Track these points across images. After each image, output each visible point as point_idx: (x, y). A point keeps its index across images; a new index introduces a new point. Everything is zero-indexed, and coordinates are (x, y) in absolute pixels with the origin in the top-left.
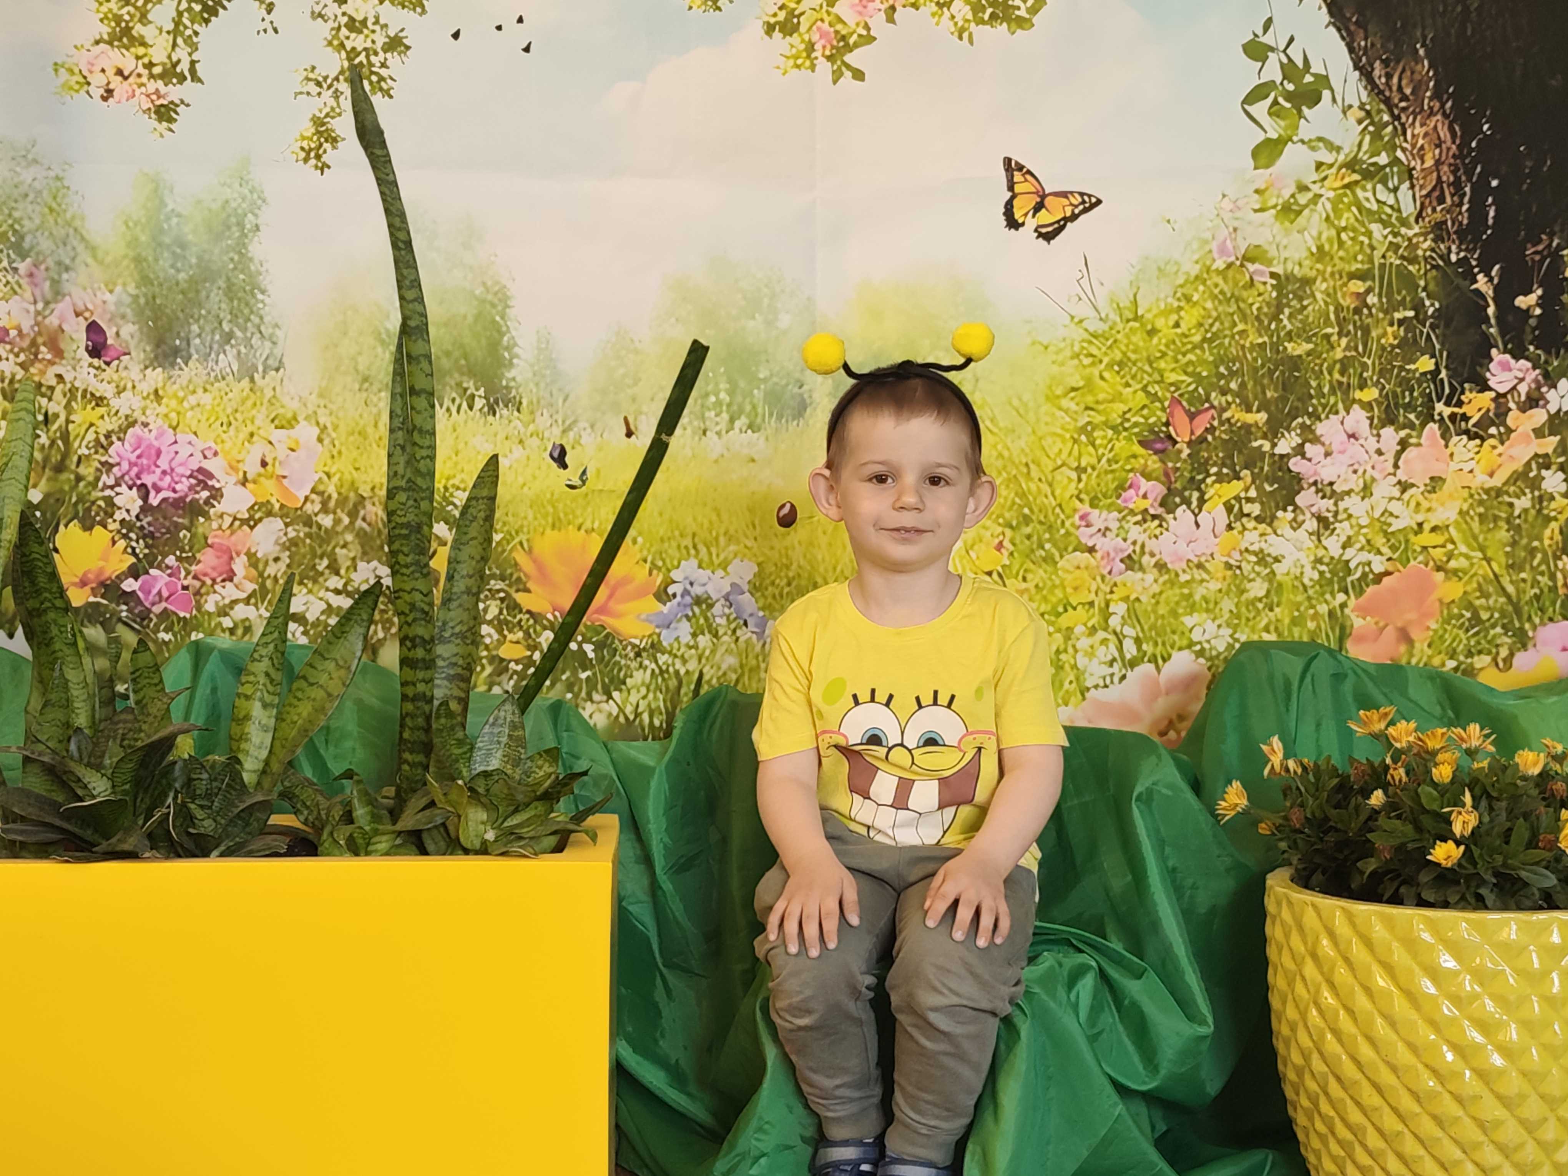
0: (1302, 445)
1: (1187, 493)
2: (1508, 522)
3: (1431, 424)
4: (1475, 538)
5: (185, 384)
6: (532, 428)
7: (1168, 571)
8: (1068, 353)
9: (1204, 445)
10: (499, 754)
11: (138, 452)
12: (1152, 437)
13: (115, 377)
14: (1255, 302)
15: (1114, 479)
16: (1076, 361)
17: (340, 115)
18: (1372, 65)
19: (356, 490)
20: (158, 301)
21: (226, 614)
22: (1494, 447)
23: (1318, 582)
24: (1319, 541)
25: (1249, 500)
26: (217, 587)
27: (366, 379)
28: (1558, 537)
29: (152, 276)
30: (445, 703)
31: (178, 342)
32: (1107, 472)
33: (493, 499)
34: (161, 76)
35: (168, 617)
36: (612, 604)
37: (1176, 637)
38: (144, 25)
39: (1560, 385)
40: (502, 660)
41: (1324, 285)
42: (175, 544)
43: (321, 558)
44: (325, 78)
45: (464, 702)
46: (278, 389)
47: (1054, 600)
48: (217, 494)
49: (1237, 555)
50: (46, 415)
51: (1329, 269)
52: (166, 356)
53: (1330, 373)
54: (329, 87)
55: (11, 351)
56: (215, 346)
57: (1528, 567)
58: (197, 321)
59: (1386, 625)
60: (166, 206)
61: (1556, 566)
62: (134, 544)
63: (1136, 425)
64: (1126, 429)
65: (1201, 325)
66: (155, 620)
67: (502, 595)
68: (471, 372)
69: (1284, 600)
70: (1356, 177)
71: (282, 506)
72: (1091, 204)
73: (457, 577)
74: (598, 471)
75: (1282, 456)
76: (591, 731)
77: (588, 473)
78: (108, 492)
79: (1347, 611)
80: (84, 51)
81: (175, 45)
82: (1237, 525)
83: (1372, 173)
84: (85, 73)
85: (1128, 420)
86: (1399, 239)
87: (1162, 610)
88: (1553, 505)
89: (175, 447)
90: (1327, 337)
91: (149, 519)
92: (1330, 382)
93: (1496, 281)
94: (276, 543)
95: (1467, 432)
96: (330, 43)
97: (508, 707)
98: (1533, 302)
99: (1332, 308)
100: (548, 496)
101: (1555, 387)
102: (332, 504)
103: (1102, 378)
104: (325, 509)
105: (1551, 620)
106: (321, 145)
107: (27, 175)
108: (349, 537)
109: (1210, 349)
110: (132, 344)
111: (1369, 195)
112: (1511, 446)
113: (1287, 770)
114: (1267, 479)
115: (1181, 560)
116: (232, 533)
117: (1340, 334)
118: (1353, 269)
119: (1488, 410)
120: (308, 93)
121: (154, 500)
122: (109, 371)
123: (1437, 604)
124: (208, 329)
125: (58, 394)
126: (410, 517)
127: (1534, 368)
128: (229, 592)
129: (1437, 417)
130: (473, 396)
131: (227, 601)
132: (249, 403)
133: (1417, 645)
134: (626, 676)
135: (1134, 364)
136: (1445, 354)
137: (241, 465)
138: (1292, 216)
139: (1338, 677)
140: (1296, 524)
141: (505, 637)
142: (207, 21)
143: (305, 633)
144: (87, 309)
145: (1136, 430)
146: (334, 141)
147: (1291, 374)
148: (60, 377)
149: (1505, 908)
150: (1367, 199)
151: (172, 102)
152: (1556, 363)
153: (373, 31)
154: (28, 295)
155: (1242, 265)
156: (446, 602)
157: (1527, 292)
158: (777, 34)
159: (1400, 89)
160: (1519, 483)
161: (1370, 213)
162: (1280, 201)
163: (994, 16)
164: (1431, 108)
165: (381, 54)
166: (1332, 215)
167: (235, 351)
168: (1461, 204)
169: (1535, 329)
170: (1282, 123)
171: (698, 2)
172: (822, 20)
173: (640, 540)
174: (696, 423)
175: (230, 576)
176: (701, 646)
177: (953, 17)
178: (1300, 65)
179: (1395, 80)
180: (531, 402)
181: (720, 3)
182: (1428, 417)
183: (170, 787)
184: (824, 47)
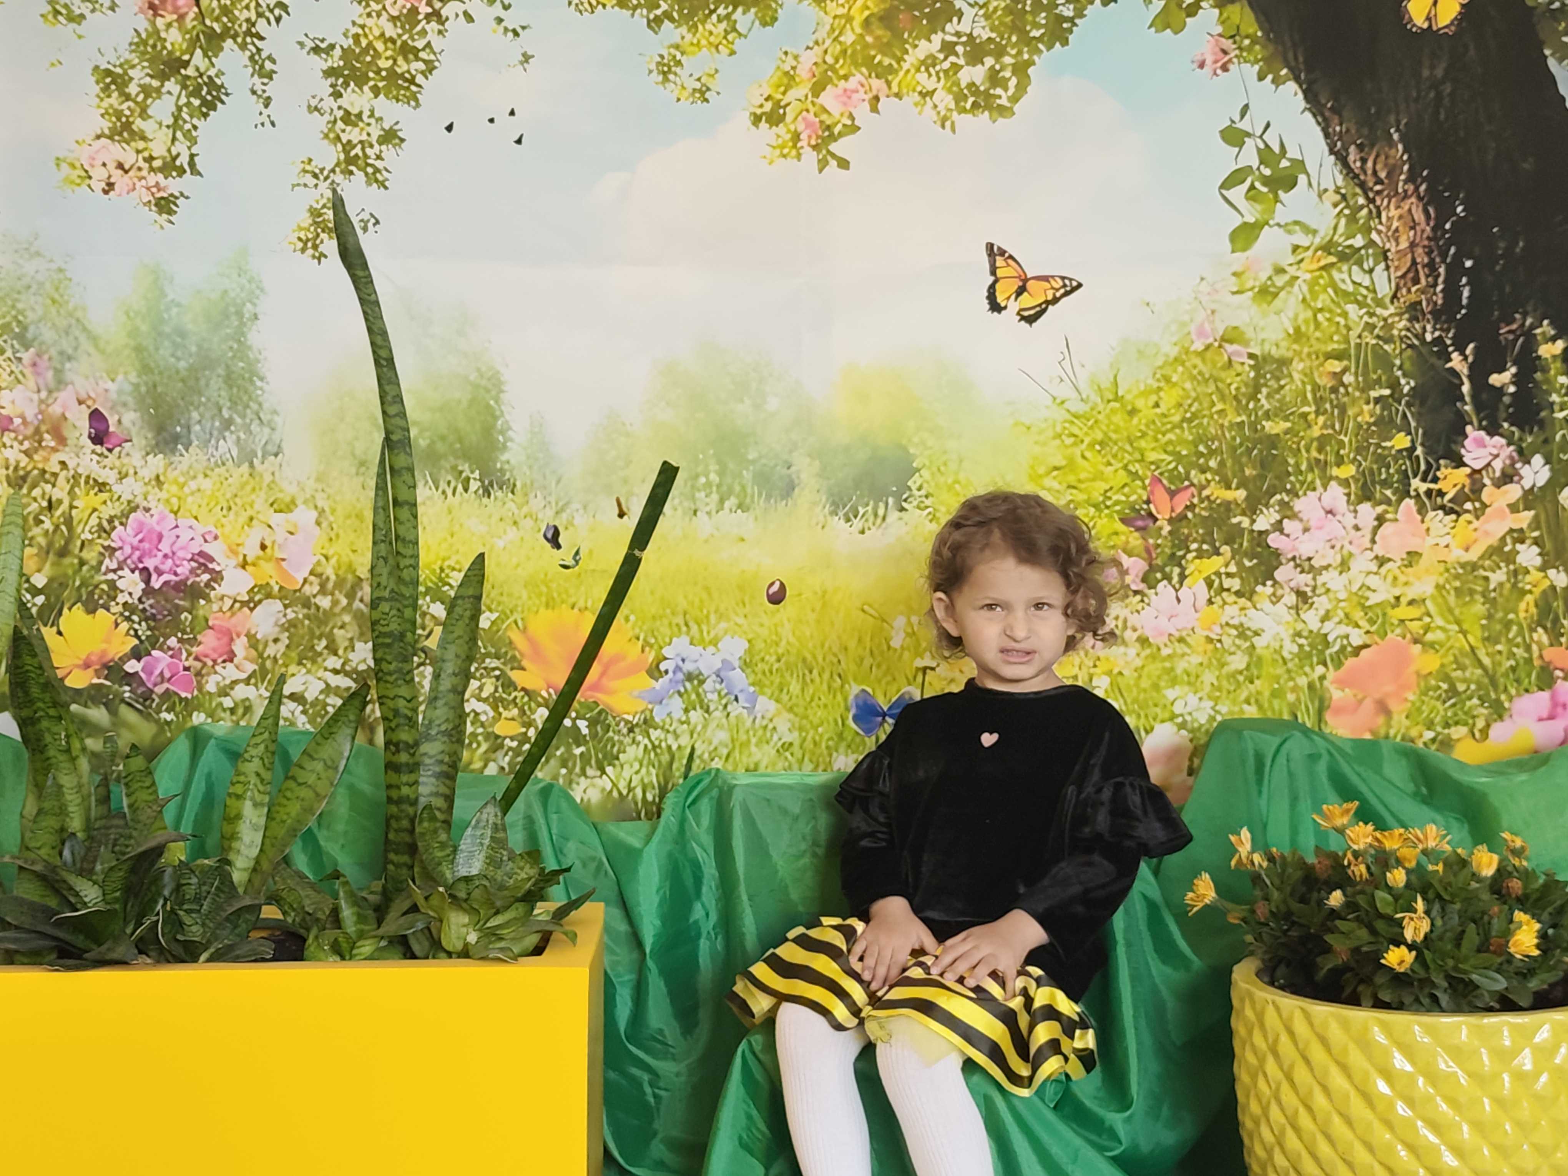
0: (1280, 522)
1: (1168, 569)
2: (1484, 596)
3: (1407, 500)
4: (1452, 612)
5: (185, 469)
6: (525, 509)
7: (1150, 645)
8: (1050, 433)
9: (1184, 523)
10: (482, 857)
11: (140, 536)
12: (1133, 515)
13: (117, 463)
14: (1234, 383)
16: (1058, 442)
18: (1347, 150)
19: (354, 572)
20: (159, 389)
21: (227, 694)
22: (1470, 522)
23: (1297, 655)
24: (1298, 615)
25: (1228, 575)
26: (217, 668)
27: (362, 464)
28: (1533, 610)
29: (152, 365)
31: (178, 429)
33: (479, 598)
34: (161, 170)
35: (170, 697)
36: (604, 681)
37: (1158, 710)
38: (144, 120)
39: (1533, 461)
40: (497, 737)
41: (1301, 366)
42: (176, 626)
43: (320, 638)
44: (322, 170)
45: (450, 800)
46: (277, 474)
48: (217, 577)
49: (1218, 630)
50: (50, 501)
51: (1306, 350)
52: (167, 443)
53: (1308, 451)
54: (326, 179)
55: (16, 439)
56: (215, 433)
57: (1503, 640)
58: (197, 408)
59: (1365, 698)
60: (166, 296)
61: (1531, 638)
62: (136, 626)
63: (1117, 503)
64: (1107, 507)
65: (1180, 405)
66: (157, 700)
67: (497, 673)
68: (465, 456)
69: (1264, 673)
70: (1332, 259)
71: (281, 588)
72: (1072, 287)
73: (443, 676)
74: (591, 552)
75: (1261, 533)
76: (581, 811)
77: (581, 552)
78: (111, 576)
79: (1326, 683)
80: (85, 146)
81: (174, 139)
82: (1218, 600)
83: (1348, 256)
84: (87, 167)
85: (1110, 498)
86: (1374, 320)
87: (1145, 683)
88: (1528, 578)
89: (176, 532)
90: (1304, 416)
91: (151, 601)
92: (1308, 459)
93: (1470, 359)
94: (276, 624)
95: (1442, 507)
96: (326, 136)
97: (490, 809)
98: (1507, 381)
99: (1309, 388)
100: (542, 576)
101: (1529, 463)
102: (330, 585)
103: (1084, 457)
104: (323, 591)
105: (1527, 691)
106: (318, 235)
107: (30, 267)
108: (347, 618)
109: (1190, 428)
110: (134, 431)
111: (1345, 276)
112: (1486, 522)
113: (1253, 862)
114: (1246, 554)
115: (1161, 634)
116: (233, 614)
117: (1317, 413)
118: (1330, 348)
119: (1464, 486)
120: (305, 185)
121: (156, 583)
122: (112, 458)
123: (1415, 676)
124: (208, 415)
125: (61, 480)
126: (394, 627)
128: (230, 672)
129: (1413, 493)
130: (468, 479)
131: (228, 682)
132: (248, 488)
133: (1395, 718)
134: (619, 752)
135: (1116, 443)
136: (1420, 431)
137: (240, 549)
139: (1313, 758)
140: (1275, 599)
141: (500, 714)
142: (205, 115)
143: (304, 712)
144: (90, 397)
145: (1118, 508)
147: (1269, 451)
148: (63, 464)
149: (1457, 1010)
150: (1343, 281)
151: (172, 195)
152: (1530, 440)
153: (369, 124)
154: (31, 382)
155: (1220, 346)
156: (432, 700)
157: (1501, 370)
158: (763, 125)
159: (1375, 173)
160: (1494, 558)
161: (1346, 294)
162: (1257, 284)
163: (975, 105)
164: (1405, 191)
165: (376, 146)
166: (1308, 297)
167: (234, 437)
168: (1435, 285)
169: (1509, 406)
170: (1259, 207)
171: (686, 94)
172: (807, 111)
173: (632, 618)
174: (686, 504)
175: (231, 657)
176: (693, 721)
177: (935, 106)
178: (1276, 149)
179: (1370, 164)
180: (524, 485)
181: (707, 95)
182: (1404, 493)
183: (160, 894)
184: (810, 137)
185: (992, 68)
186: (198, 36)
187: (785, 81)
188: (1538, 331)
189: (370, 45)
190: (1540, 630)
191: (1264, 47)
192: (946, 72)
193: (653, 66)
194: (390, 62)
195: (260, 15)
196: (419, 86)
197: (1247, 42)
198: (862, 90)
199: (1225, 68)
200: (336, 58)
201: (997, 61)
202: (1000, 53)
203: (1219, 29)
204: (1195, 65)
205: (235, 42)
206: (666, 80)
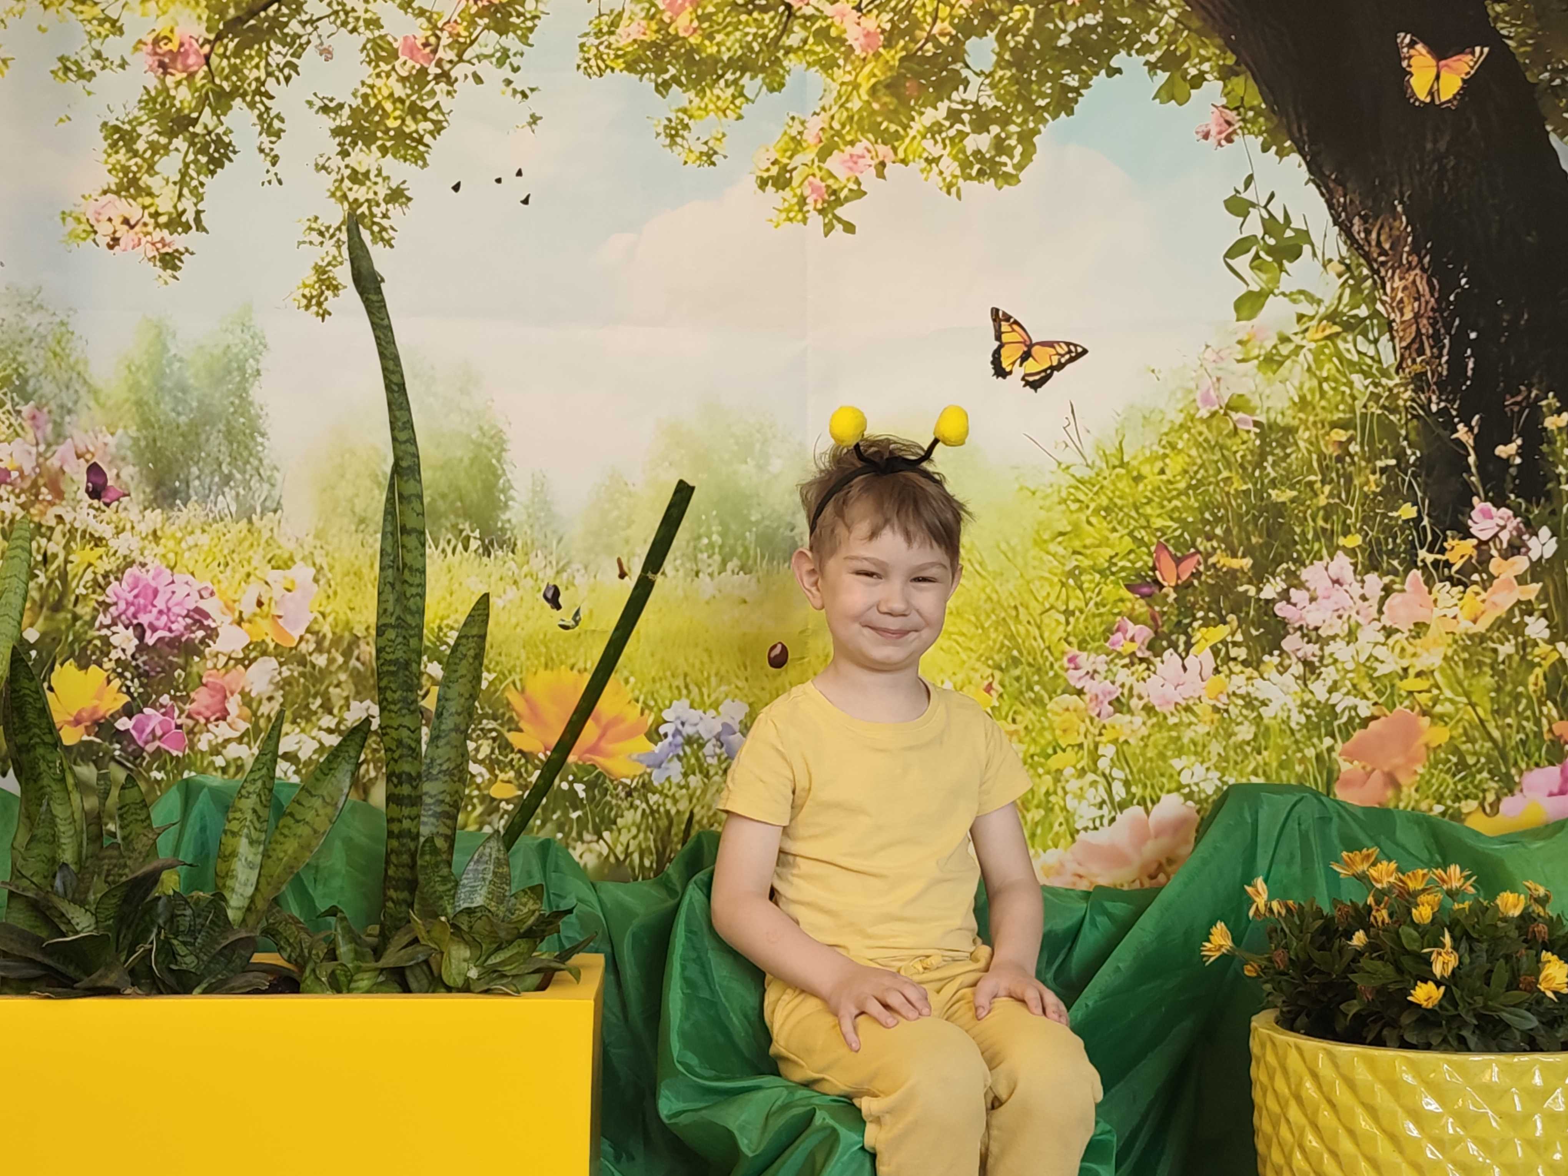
0: (1287, 591)
1: (1174, 637)
2: (1492, 668)
3: (1414, 571)
4: (1460, 684)
5: (183, 524)
6: (526, 569)
7: (1156, 714)
8: (1056, 499)
9: (1190, 590)
10: (484, 892)
11: (135, 592)
12: (1139, 581)
13: (115, 518)
14: (1239, 450)
15: (1102, 623)
16: (1063, 507)
17: (341, 263)
18: (1351, 221)
19: (351, 630)
20: (158, 444)
21: (219, 753)
22: (1477, 594)
23: (1305, 726)
24: (1306, 685)
25: (1235, 644)
27: (362, 521)
28: (1542, 683)
29: (153, 419)
30: (430, 840)
31: (177, 484)
32: (1094, 616)
33: (483, 637)
34: (167, 225)
35: (161, 755)
36: (603, 744)
37: (1165, 780)
38: (151, 176)
39: (1540, 532)
40: (493, 799)
41: (1307, 435)
42: (170, 683)
43: (315, 697)
44: (328, 228)
45: (451, 840)
46: (276, 530)
47: (1043, 742)
48: (212, 634)
49: (1224, 699)
50: (45, 555)
51: (1311, 419)
52: (165, 497)
53: (1314, 520)
54: (332, 237)
55: (13, 491)
56: (214, 488)
57: (1513, 713)
58: (197, 463)
59: (1373, 770)
60: (168, 351)
61: (1541, 711)
62: (129, 683)
63: (1123, 569)
64: (1113, 574)
65: (1186, 472)
66: (148, 759)
67: (494, 734)
68: (467, 516)
69: (1271, 743)
70: (1337, 329)
71: (277, 646)
72: (1077, 354)
73: (445, 714)
74: (591, 612)
75: (1267, 601)
76: (579, 871)
77: (582, 614)
78: (104, 632)
79: (1334, 755)
80: (91, 201)
81: (180, 195)
82: (1224, 669)
83: (1353, 326)
84: (92, 222)
85: (1115, 564)
86: (1380, 389)
87: (1151, 753)
88: (1537, 651)
89: (172, 587)
90: (1310, 484)
91: (145, 658)
92: (1315, 529)
93: (1476, 430)
94: (271, 682)
95: (1450, 579)
96: (333, 195)
97: (493, 844)
98: (1513, 452)
99: (1315, 456)
100: (541, 636)
101: (1536, 534)
102: (327, 643)
103: (1089, 523)
104: (319, 649)
105: (1537, 765)
106: (322, 293)
107: (32, 321)
108: (343, 677)
109: (1196, 495)
110: (132, 486)
111: (1350, 346)
112: (1494, 593)
113: (1271, 910)
114: (1253, 623)
115: (1168, 703)
116: (227, 673)
117: (1323, 482)
118: (1335, 418)
119: (1471, 557)
120: (311, 243)
121: (150, 639)
122: (109, 512)
123: (1424, 749)
124: (207, 471)
125: (57, 535)
126: (399, 654)
127: (1515, 516)
128: (223, 731)
129: (1420, 564)
130: (468, 538)
131: (220, 740)
132: (246, 544)
133: (1405, 790)
134: (616, 816)
135: (1121, 509)
136: (1427, 502)
137: (236, 605)
138: (1275, 367)
139: (1325, 820)
140: (1282, 669)
141: (496, 776)
142: (213, 173)
143: (297, 772)
144: (88, 451)
145: (1123, 574)
146: (336, 288)
147: (1275, 519)
148: (60, 518)
149: (1487, 1050)
150: (1348, 351)
151: (177, 251)
152: (1536, 511)
153: (376, 183)
154: (30, 437)
155: (1226, 414)
156: (434, 739)
157: (1507, 442)
158: (770, 188)
159: (1379, 243)
160: (1503, 629)
161: (1351, 363)
162: (1263, 352)
163: (981, 172)
164: (1409, 263)
165: (383, 205)
166: (1314, 366)
167: (233, 493)
168: (1440, 356)
169: (1514, 478)
170: (1264, 277)
171: (693, 157)
172: (814, 175)
173: (632, 680)
174: (688, 565)
175: (224, 716)
176: (692, 785)
177: (941, 173)
178: (1281, 220)
179: (1374, 235)
180: (525, 544)
181: (714, 158)
182: (1411, 563)
183: (153, 922)
184: (816, 201)
185: (998, 136)
186: (207, 94)
187: (792, 146)
188: (1544, 403)
189: (379, 105)
190: (1549, 704)
191: (1267, 119)
192: (952, 139)
193: (661, 129)
194: (399, 122)
195: (269, 74)
196: (427, 146)
197: (1251, 114)
198: (868, 156)
199: (1229, 139)
200: (344, 118)
201: (1003, 130)
202: (1005, 122)
203: (1224, 101)
204: (1200, 136)
205: (244, 100)
206: (673, 143)
